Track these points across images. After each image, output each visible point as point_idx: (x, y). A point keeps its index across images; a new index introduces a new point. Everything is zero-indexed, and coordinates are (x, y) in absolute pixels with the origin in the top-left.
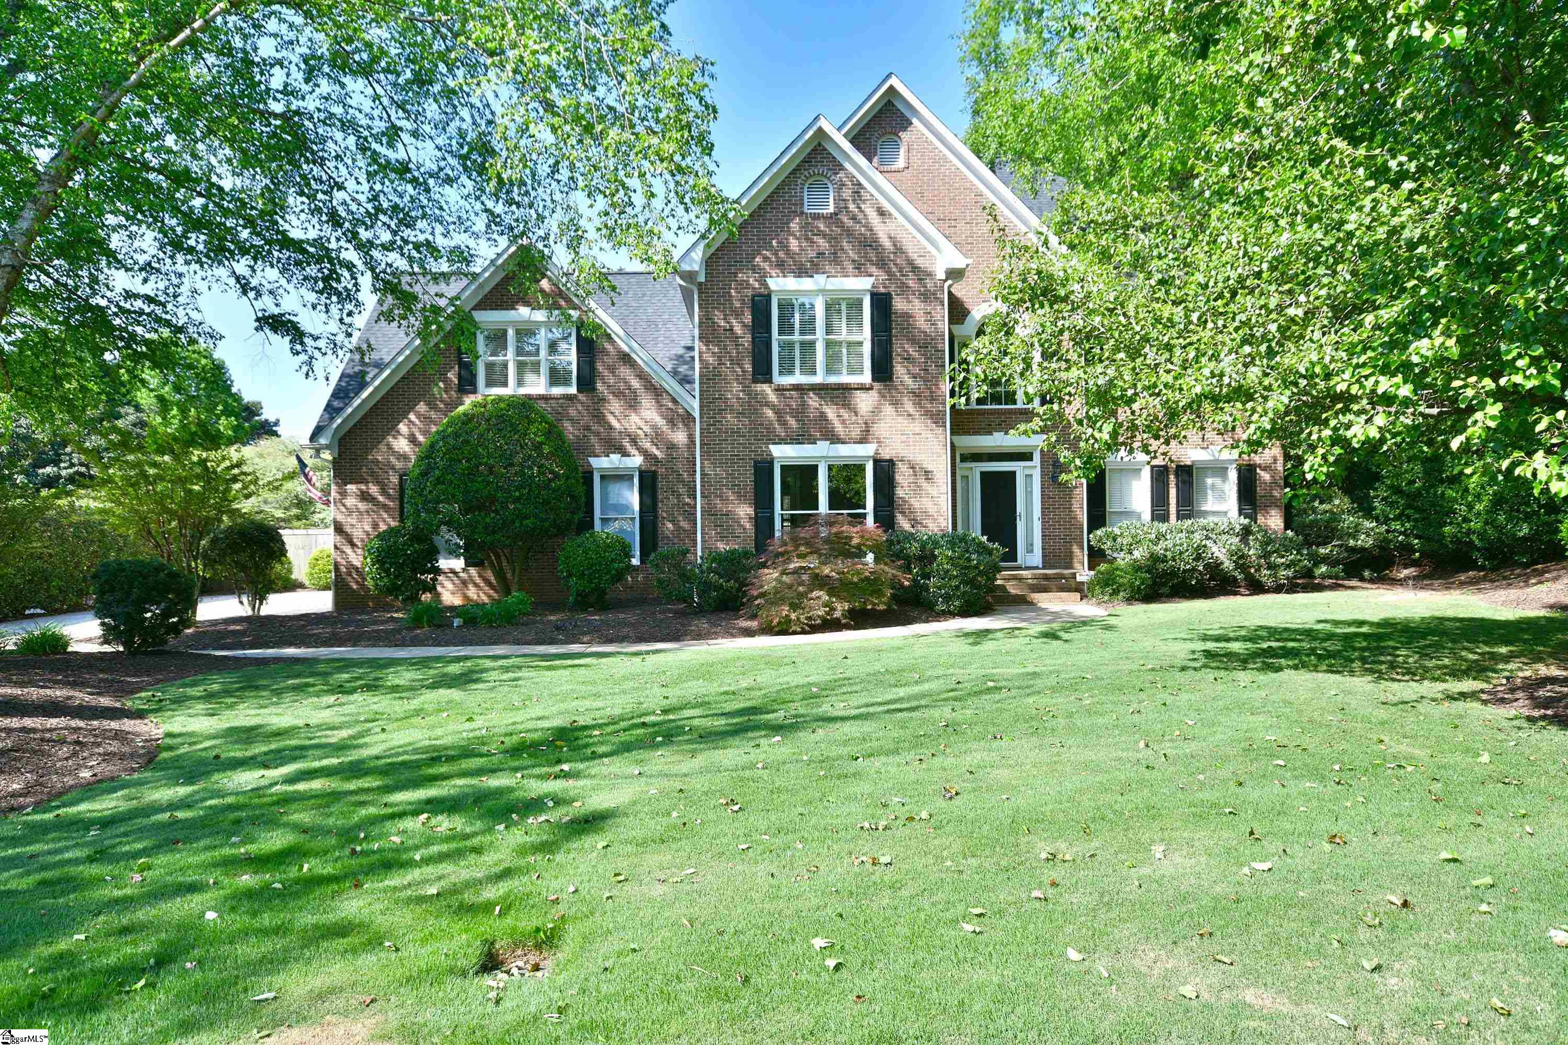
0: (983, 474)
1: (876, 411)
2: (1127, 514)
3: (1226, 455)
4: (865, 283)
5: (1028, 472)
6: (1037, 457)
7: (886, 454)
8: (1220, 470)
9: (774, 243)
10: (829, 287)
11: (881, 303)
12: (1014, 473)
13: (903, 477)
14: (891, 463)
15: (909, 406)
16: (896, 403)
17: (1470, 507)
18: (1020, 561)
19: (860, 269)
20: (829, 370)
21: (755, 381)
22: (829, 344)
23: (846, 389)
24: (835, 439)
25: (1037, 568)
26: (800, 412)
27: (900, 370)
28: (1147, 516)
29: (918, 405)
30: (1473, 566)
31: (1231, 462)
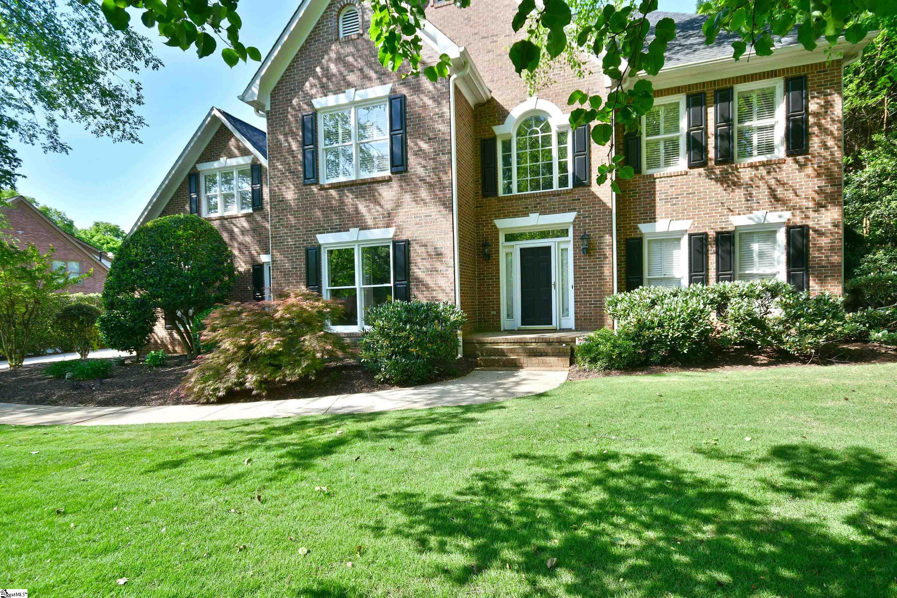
0: (522, 250)
1: (395, 197)
2: (667, 280)
3: (773, 217)
4: (385, 90)
5: (563, 246)
6: (570, 233)
7: (403, 236)
8: (765, 234)
9: (318, 69)
10: (357, 99)
11: (398, 105)
12: (549, 248)
13: (416, 255)
14: (408, 243)
15: (424, 193)
16: (414, 193)
18: (555, 324)
19: (382, 80)
20: (362, 169)
21: (306, 184)
23: (372, 184)
24: (363, 226)
25: (570, 330)
26: (338, 206)
27: (413, 162)
28: (685, 282)
29: (431, 193)
31: (780, 225)
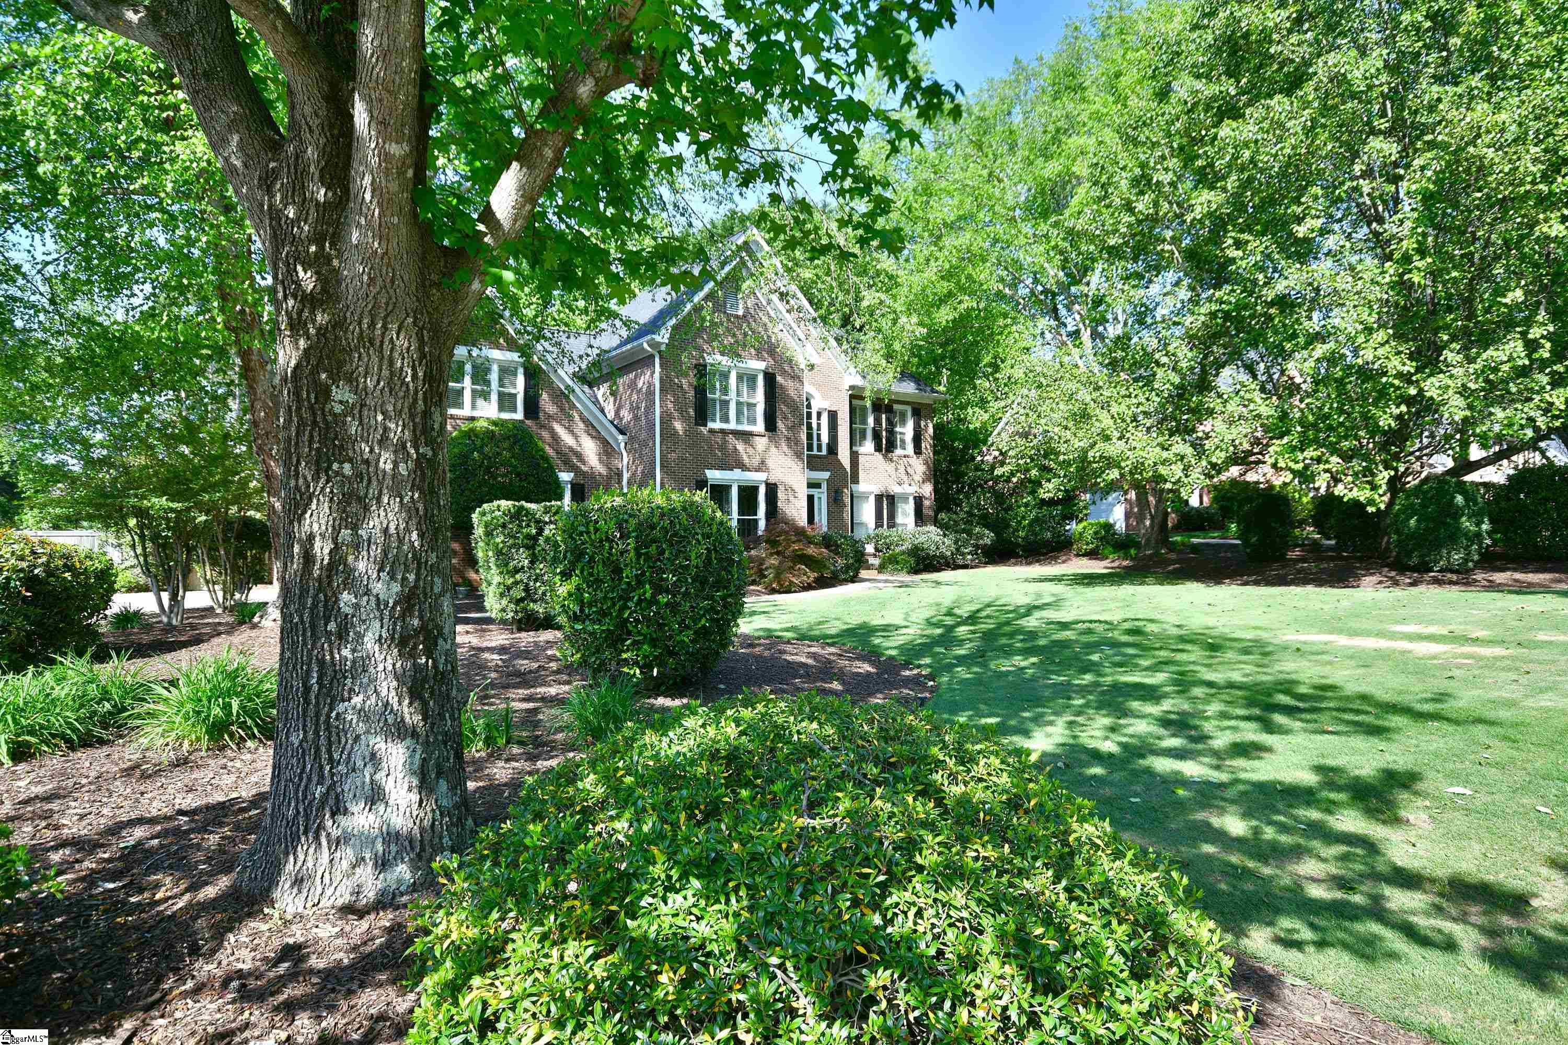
1: (767, 450)
2: (865, 522)
3: (909, 490)
4: (761, 365)
5: (819, 495)
6: (824, 486)
7: (772, 481)
8: (905, 498)
10: (740, 365)
11: (770, 379)
12: (813, 496)
13: (781, 495)
14: (775, 485)
15: (785, 448)
16: (778, 446)
17: (1019, 523)
19: (759, 357)
20: (738, 421)
21: (697, 424)
22: (739, 404)
23: (751, 434)
24: (743, 467)
26: (723, 447)
27: (780, 425)
28: (872, 525)
29: (790, 447)
30: (1017, 556)
31: (911, 494)
